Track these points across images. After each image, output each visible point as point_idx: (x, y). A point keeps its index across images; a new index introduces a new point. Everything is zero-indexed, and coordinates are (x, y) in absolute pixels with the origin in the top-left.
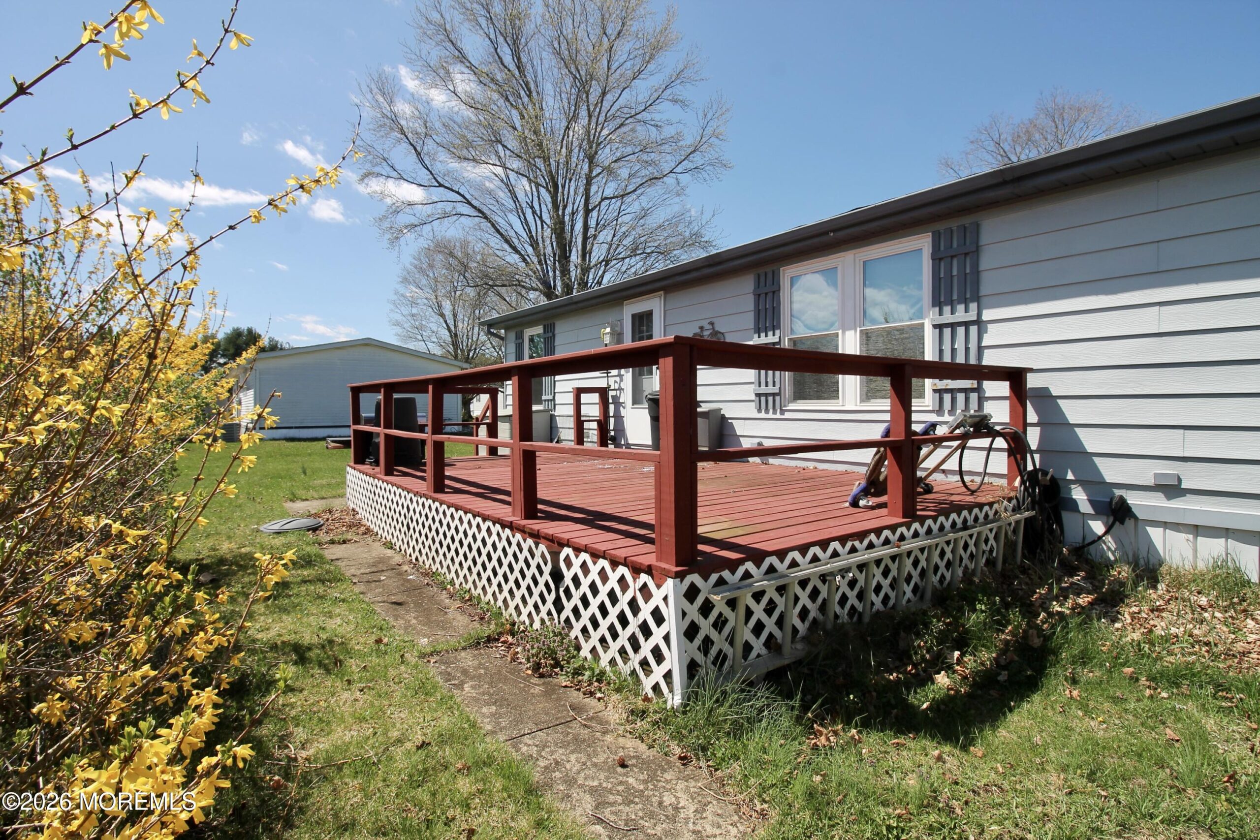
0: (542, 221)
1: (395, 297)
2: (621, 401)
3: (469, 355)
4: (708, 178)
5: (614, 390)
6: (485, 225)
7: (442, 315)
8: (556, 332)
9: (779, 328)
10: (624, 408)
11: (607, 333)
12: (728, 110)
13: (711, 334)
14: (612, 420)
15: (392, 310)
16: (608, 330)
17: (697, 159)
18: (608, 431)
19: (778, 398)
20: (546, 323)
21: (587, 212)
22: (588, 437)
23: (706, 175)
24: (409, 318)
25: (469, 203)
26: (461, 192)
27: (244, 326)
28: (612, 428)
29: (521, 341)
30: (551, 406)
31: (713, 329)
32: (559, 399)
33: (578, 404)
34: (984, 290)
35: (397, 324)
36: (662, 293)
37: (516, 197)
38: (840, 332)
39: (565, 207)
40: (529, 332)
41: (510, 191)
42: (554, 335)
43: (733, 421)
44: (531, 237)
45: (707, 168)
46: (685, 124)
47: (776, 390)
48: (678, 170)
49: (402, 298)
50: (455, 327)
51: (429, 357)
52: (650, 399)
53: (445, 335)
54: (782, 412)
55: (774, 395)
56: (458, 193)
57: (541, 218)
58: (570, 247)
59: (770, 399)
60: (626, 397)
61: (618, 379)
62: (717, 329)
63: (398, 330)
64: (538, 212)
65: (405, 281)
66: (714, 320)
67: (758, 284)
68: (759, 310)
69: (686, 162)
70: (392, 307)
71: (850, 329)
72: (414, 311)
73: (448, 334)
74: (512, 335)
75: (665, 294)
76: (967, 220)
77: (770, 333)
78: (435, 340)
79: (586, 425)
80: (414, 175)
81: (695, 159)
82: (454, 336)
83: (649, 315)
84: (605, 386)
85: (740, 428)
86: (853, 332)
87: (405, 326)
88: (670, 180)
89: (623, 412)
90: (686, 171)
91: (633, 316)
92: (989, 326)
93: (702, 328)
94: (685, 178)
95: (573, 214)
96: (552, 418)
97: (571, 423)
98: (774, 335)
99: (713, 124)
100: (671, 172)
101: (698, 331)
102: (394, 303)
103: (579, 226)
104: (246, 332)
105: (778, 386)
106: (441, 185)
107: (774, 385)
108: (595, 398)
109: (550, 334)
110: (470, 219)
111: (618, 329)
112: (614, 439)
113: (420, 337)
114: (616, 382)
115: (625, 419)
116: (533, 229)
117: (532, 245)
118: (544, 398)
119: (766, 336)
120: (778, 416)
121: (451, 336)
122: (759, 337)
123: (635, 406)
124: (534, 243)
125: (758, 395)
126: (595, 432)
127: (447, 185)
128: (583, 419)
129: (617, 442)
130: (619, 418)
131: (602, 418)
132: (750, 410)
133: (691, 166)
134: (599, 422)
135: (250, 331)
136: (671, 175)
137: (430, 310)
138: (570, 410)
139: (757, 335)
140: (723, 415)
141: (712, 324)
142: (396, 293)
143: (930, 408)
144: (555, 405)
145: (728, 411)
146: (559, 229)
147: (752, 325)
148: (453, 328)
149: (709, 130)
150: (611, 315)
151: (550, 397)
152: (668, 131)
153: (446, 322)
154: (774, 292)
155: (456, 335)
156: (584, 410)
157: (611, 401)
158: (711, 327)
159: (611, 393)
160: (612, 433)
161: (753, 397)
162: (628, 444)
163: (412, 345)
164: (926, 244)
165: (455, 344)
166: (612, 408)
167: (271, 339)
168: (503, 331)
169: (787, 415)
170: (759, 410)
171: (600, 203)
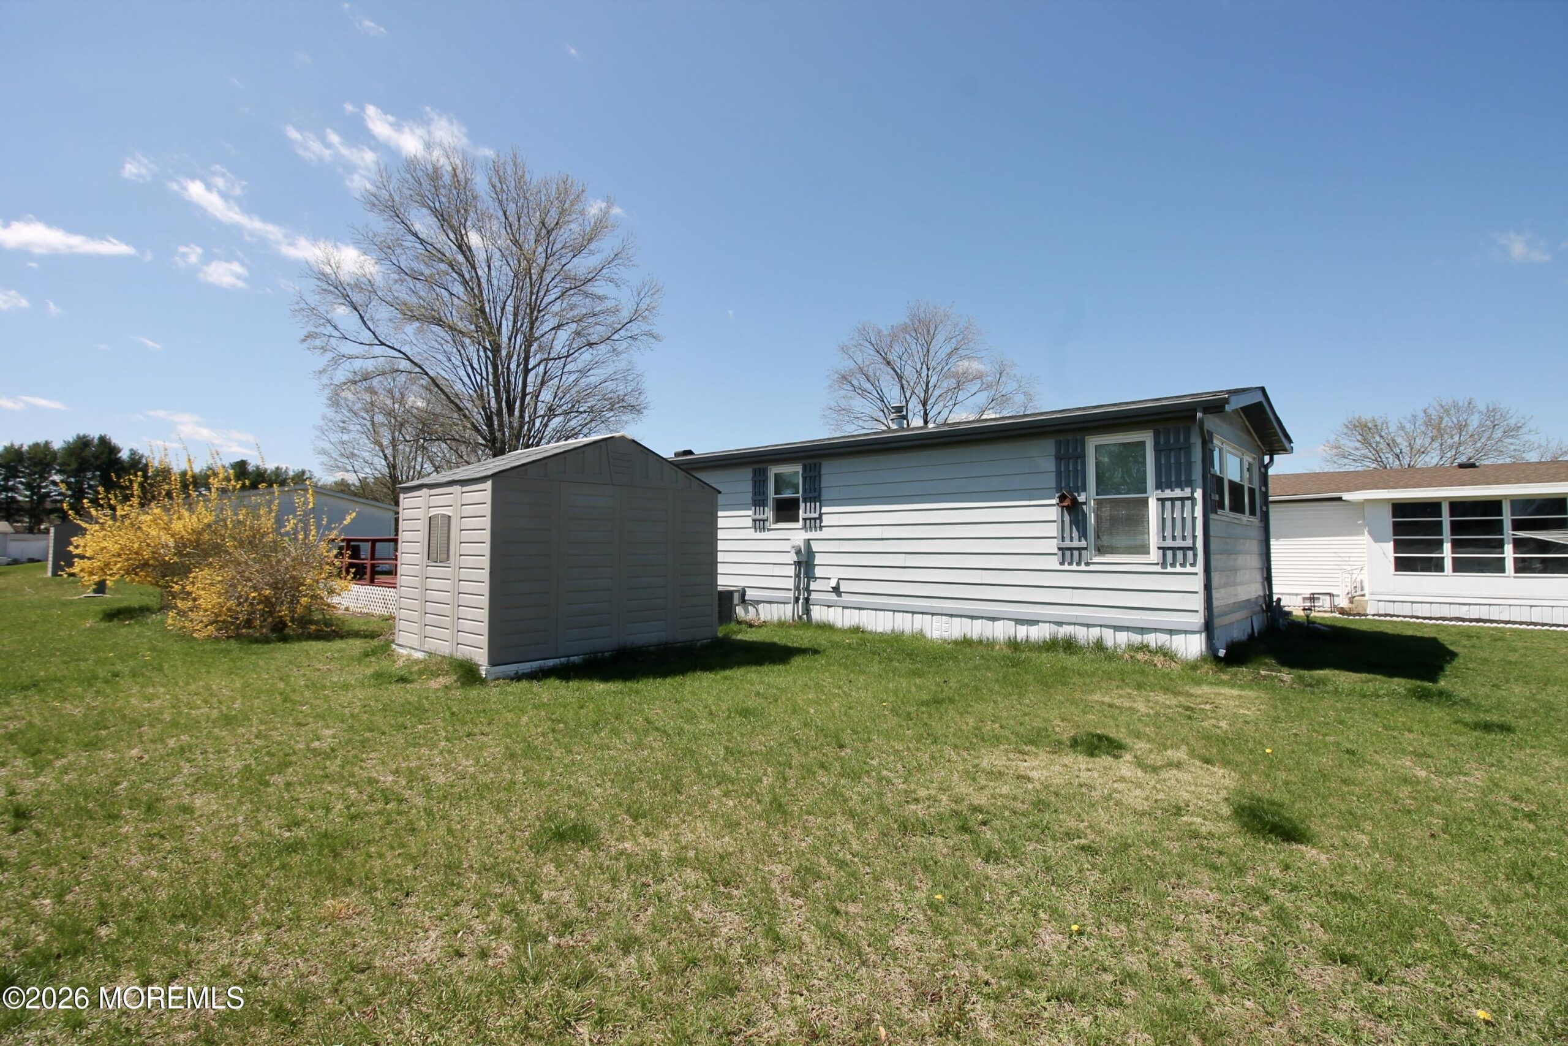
1: (322, 423)
7: (379, 443)
15: (318, 437)
24: (339, 446)
25: (409, 359)
26: (403, 350)
27: (94, 434)
35: (324, 452)
49: (330, 424)
53: (382, 465)
56: (400, 351)
70: (319, 434)
72: (345, 437)
80: (358, 336)
82: (393, 467)
87: (334, 454)
102: (320, 429)
104: (96, 441)
106: (382, 344)
113: (351, 468)
121: (389, 467)
127: (390, 344)
135: (103, 441)
137: (365, 437)
142: (324, 417)
148: (391, 458)
149: (643, 306)
153: (383, 451)
167: (133, 453)
171: (538, 364)
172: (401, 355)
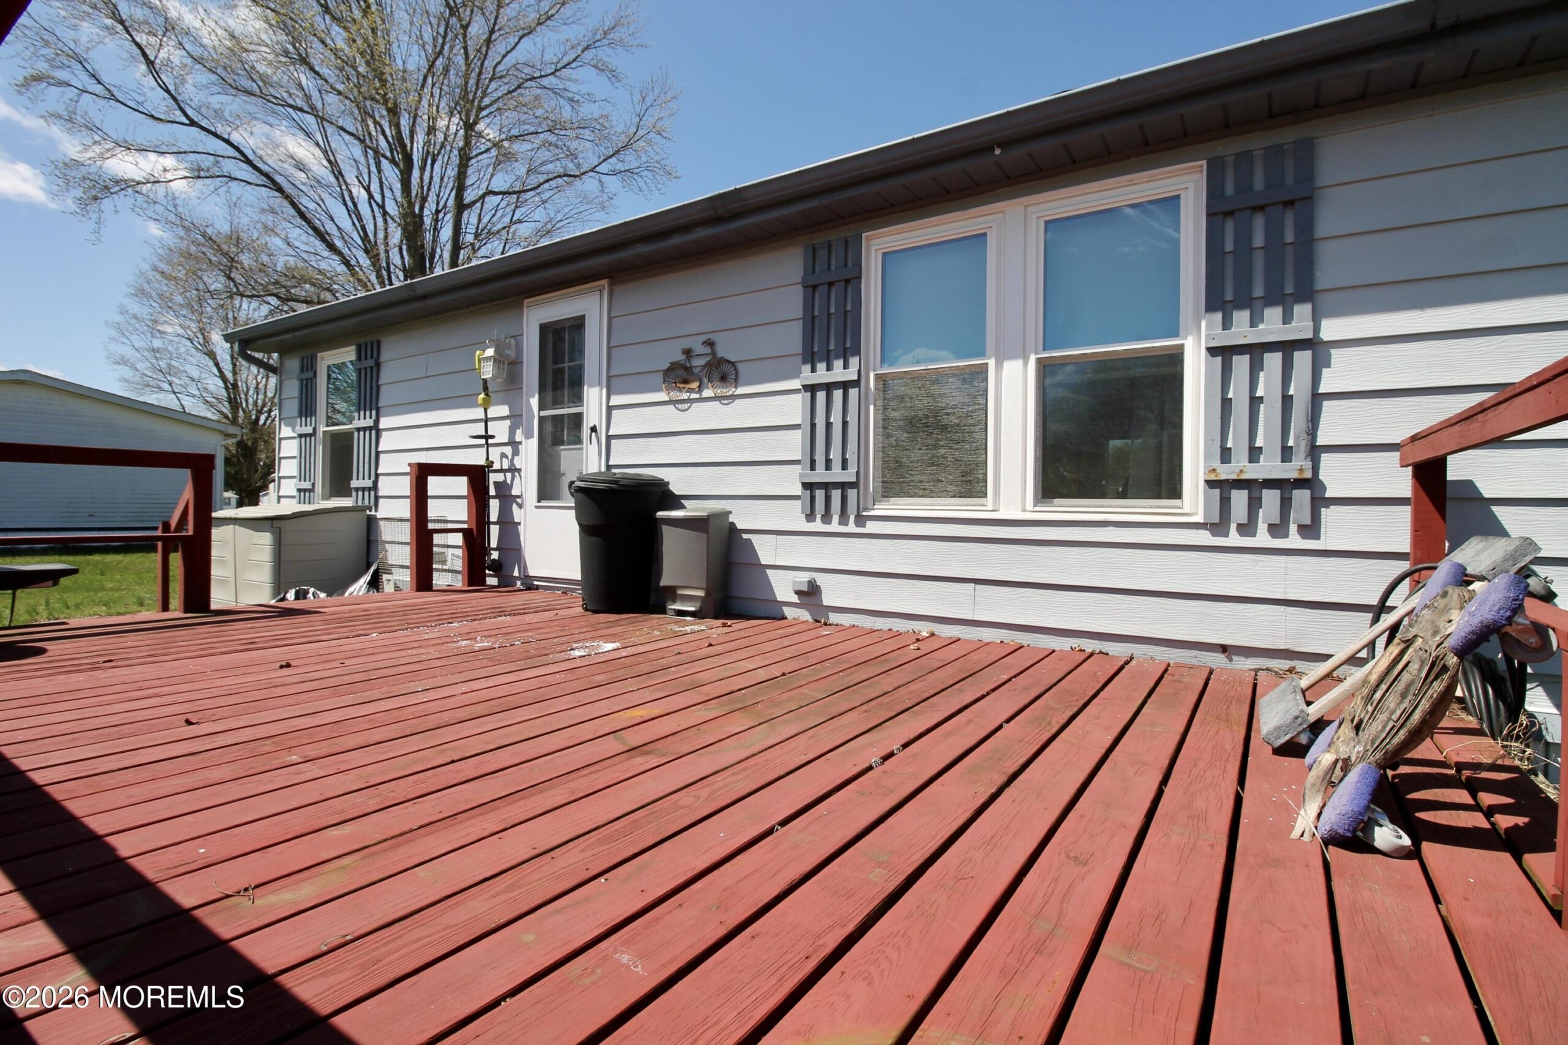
0: (385, 213)
1: (119, 319)
2: (514, 492)
3: (258, 419)
4: (644, 187)
5: (501, 471)
6: (278, 201)
7: (212, 355)
8: (382, 359)
9: (857, 351)
10: (520, 506)
11: (488, 359)
12: (674, 97)
13: (708, 364)
14: (494, 531)
15: (113, 339)
16: (490, 352)
17: (630, 160)
18: (486, 551)
19: (852, 494)
20: (362, 341)
21: (461, 207)
22: (444, 562)
23: (642, 184)
24: (146, 354)
26: (233, 141)
28: (494, 544)
29: (310, 374)
30: (368, 499)
31: (714, 353)
32: (385, 486)
33: (420, 498)
34: (1325, 276)
35: (123, 361)
36: (605, 282)
37: (340, 173)
38: (992, 363)
39: (424, 200)
40: (328, 359)
41: (330, 161)
42: (378, 365)
43: (754, 538)
44: (365, 238)
45: (643, 174)
46: (614, 105)
47: (849, 476)
48: (602, 168)
49: (133, 321)
50: (235, 373)
51: (181, 418)
52: (580, 490)
53: (215, 385)
54: (861, 520)
55: (843, 486)
56: (228, 142)
57: (382, 207)
58: (431, 263)
59: (836, 494)
60: (526, 485)
61: (508, 450)
62: (720, 354)
63: (126, 372)
64: (379, 200)
65: (140, 293)
66: (713, 337)
67: (810, 269)
68: (814, 317)
69: (613, 160)
70: (113, 333)
71: (1012, 357)
72: (157, 343)
73: (221, 384)
74: (293, 364)
75: (611, 285)
76: (1287, 136)
77: (838, 364)
78: (196, 393)
79: (437, 539)
80: (140, 99)
81: (628, 158)
82: (232, 388)
83: (578, 324)
84: (482, 462)
85: (766, 551)
86: (1019, 363)
87: (139, 366)
88: (590, 184)
89: (517, 514)
90: (614, 173)
91: (544, 329)
92: (1335, 353)
93: (688, 352)
94: (612, 183)
95: (438, 212)
96: (371, 523)
97: (405, 533)
98: (846, 367)
99: (655, 113)
100: (592, 170)
101: (680, 357)
102: (118, 327)
103: (446, 233)
105: (852, 469)
106: (193, 123)
107: (844, 466)
108: (460, 485)
109: (371, 363)
110: (249, 187)
111: (511, 353)
112: (497, 567)
113: (166, 386)
114: (503, 455)
115: (521, 528)
116: (370, 228)
117: (366, 251)
118: (354, 483)
119: (829, 369)
120: (852, 528)
121: (227, 388)
122: (813, 370)
123: (544, 503)
124: (370, 249)
125: (808, 486)
126: (459, 552)
127: (204, 123)
128: (431, 526)
129: (505, 572)
130: (508, 525)
131: (474, 526)
132: (793, 516)
133: (620, 167)
134: (466, 533)
136: (591, 174)
137: (188, 343)
138: (404, 509)
139: (808, 367)
140: (732, 524)
141: (710, 344)
142: (123, 311)
143: (1199, 518)
144: (377, 498)
145: (743, 517)
146: (413, 227)
147: (799, 349)
148: (229, 376)
149: (648, 121)
150: (497, 326)
151: (368, 483)
152: (588, 110)
153: (217, 365)
154: (847, 281)
155: (235, 386)
156: (434, 509)
157: (492, 492)
158: (708, 350)
159: (493, 478)
160: (495, 555)
161: (798, 490)
162: (528, 577)
163: (152, 399)
164: (1191, 186)
165: (234, 404)
166: (494, 505)
168: (275, 355)
169: (871, 527)
170: (810, 517)
171: (483, 197)
172: (231, 152)
